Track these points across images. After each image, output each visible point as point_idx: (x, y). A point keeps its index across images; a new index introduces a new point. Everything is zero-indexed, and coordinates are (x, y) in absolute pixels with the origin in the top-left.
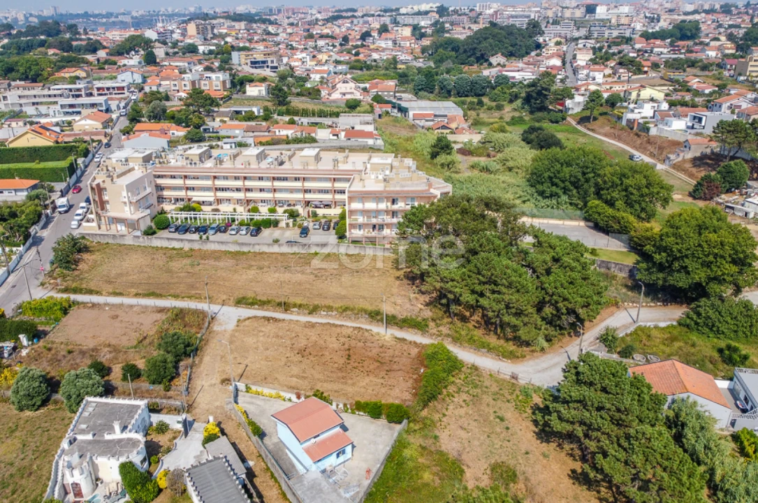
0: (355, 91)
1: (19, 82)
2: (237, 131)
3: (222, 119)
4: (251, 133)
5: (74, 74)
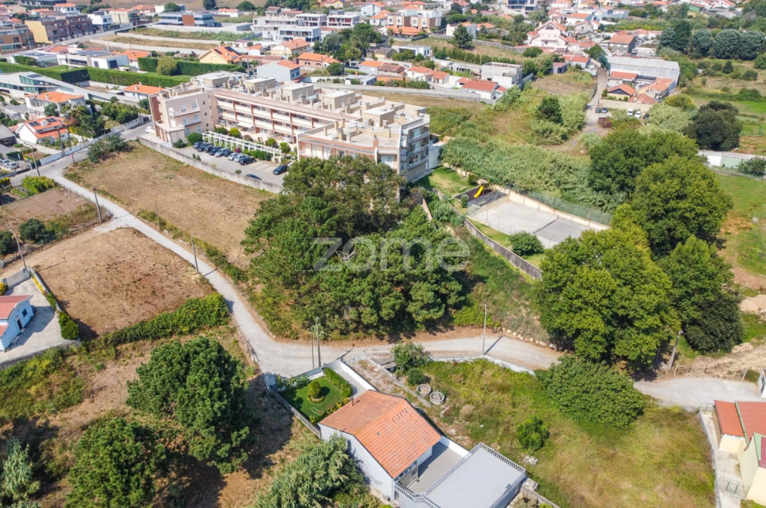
0: (559, 40)
1: (287, 10)
2: (373, 69)
3: (377, 56)
4: (384, 73)
5: (333, 5)
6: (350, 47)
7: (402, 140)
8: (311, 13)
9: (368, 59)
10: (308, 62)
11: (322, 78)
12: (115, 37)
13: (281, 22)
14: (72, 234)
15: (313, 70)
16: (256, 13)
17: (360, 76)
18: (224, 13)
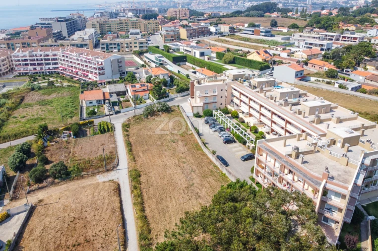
1: (317, 29)
2: (361, 78)
3: (368, 67)
4: (369, 82)
5: (348, 28)
6: (349, 58)
7: (357, 177)
8: (333, 32)
9: (360, 69)
10: (314, 65)
11: (319, 79)
12: (217, 39)
13: (309, 37)
14: (82, 177)
15: (316, 71)
16: (298, 30)
17: (348, 82)
18: (280, 29)
